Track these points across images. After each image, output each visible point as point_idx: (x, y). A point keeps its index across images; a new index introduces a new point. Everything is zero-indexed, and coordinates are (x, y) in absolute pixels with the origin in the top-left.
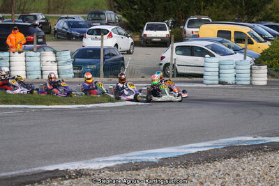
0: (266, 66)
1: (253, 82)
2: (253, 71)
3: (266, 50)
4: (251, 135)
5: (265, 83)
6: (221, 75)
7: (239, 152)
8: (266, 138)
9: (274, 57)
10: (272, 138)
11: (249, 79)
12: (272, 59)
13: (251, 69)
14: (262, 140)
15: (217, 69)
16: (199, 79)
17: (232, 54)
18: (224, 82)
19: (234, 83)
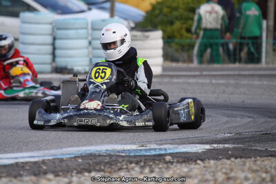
3: (159, 3)
4: (133, 143)
6: (58, 52)
7: (110, 164)
9: (177, 18)
12: (172, 23)
14: (160, 149)
17: (82, 11)
18: (65, 68)
19: (88, 70)
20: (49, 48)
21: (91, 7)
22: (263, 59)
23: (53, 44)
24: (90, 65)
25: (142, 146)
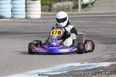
1: (29, 15)
2: (28, 6)
5: (39, 16)
8: (93, 64)
11: (24, 13)
13: (26, 4)
18: (2, 16)
19: (11, 17)
24: (12, 15)
25: (82, 63)
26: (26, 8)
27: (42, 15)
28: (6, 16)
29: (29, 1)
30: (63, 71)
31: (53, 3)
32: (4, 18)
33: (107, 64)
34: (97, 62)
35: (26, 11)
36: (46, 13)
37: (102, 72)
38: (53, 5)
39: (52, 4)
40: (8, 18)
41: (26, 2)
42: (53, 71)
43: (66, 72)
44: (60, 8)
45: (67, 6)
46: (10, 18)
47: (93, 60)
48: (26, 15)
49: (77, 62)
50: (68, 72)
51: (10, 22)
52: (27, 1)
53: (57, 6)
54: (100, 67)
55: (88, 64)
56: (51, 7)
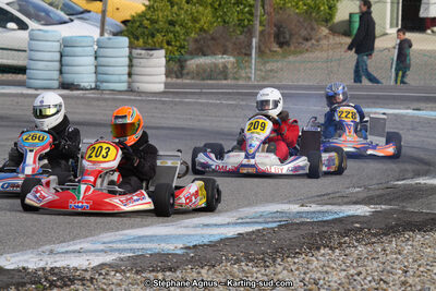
0: (163, 52)
1: (136, 85)
2: (135, 61)
5: (161, 88)
6: (65, 69)
8: (329, 207)
10: (344, 208)
11: (125, 78)
13: (131, 58)
15: (57, 56)
16: (20, 77)
17: (65, 22)
18: (72, 84)
19: (93, 86)
20: (57, 65)
21: (72, 17)
22: (253, 76)
23: (61, 61)
24: (96, 82)
25: (302, 206)
26: (131, 66)
27: (166, 85)
28: (82, 85)
29: (139, 51)
30: (267, 223)
31: (187, 57)
32: (77, 87)
33: (363, 210)
34: (339, 204)
35: (130, 75)
36: (174, 80)
37: (361, 229)
38: (188, 63)
39: (186, 61)
40: (87, 90)
41: (130, 53)
42: (240, 221)
43: (275, 225)
44: (205, 71)
45: (221, 66)
46: (91, 89)
47: (326, 197)
48: (129, 83)
49: (289, 202)
50: (280, 226)
51: (93, 99)
52: (134, 51)
53: (197, 66)
54: (349, 216)
55: (319, 208)
56: (182, 67)
